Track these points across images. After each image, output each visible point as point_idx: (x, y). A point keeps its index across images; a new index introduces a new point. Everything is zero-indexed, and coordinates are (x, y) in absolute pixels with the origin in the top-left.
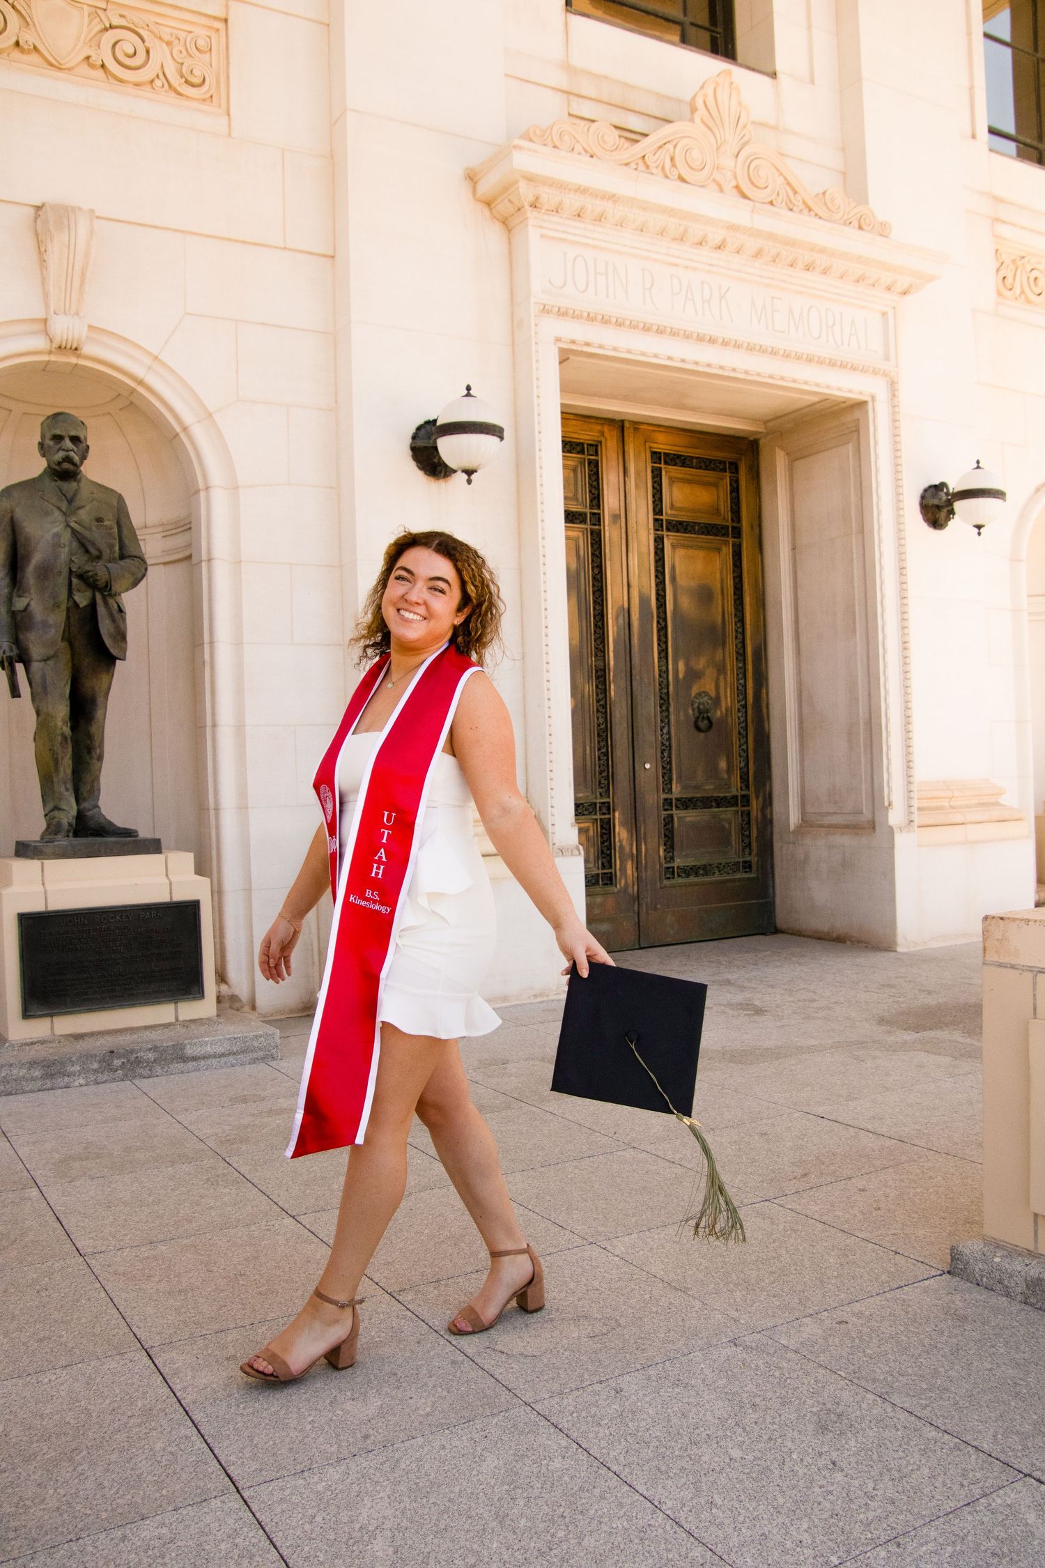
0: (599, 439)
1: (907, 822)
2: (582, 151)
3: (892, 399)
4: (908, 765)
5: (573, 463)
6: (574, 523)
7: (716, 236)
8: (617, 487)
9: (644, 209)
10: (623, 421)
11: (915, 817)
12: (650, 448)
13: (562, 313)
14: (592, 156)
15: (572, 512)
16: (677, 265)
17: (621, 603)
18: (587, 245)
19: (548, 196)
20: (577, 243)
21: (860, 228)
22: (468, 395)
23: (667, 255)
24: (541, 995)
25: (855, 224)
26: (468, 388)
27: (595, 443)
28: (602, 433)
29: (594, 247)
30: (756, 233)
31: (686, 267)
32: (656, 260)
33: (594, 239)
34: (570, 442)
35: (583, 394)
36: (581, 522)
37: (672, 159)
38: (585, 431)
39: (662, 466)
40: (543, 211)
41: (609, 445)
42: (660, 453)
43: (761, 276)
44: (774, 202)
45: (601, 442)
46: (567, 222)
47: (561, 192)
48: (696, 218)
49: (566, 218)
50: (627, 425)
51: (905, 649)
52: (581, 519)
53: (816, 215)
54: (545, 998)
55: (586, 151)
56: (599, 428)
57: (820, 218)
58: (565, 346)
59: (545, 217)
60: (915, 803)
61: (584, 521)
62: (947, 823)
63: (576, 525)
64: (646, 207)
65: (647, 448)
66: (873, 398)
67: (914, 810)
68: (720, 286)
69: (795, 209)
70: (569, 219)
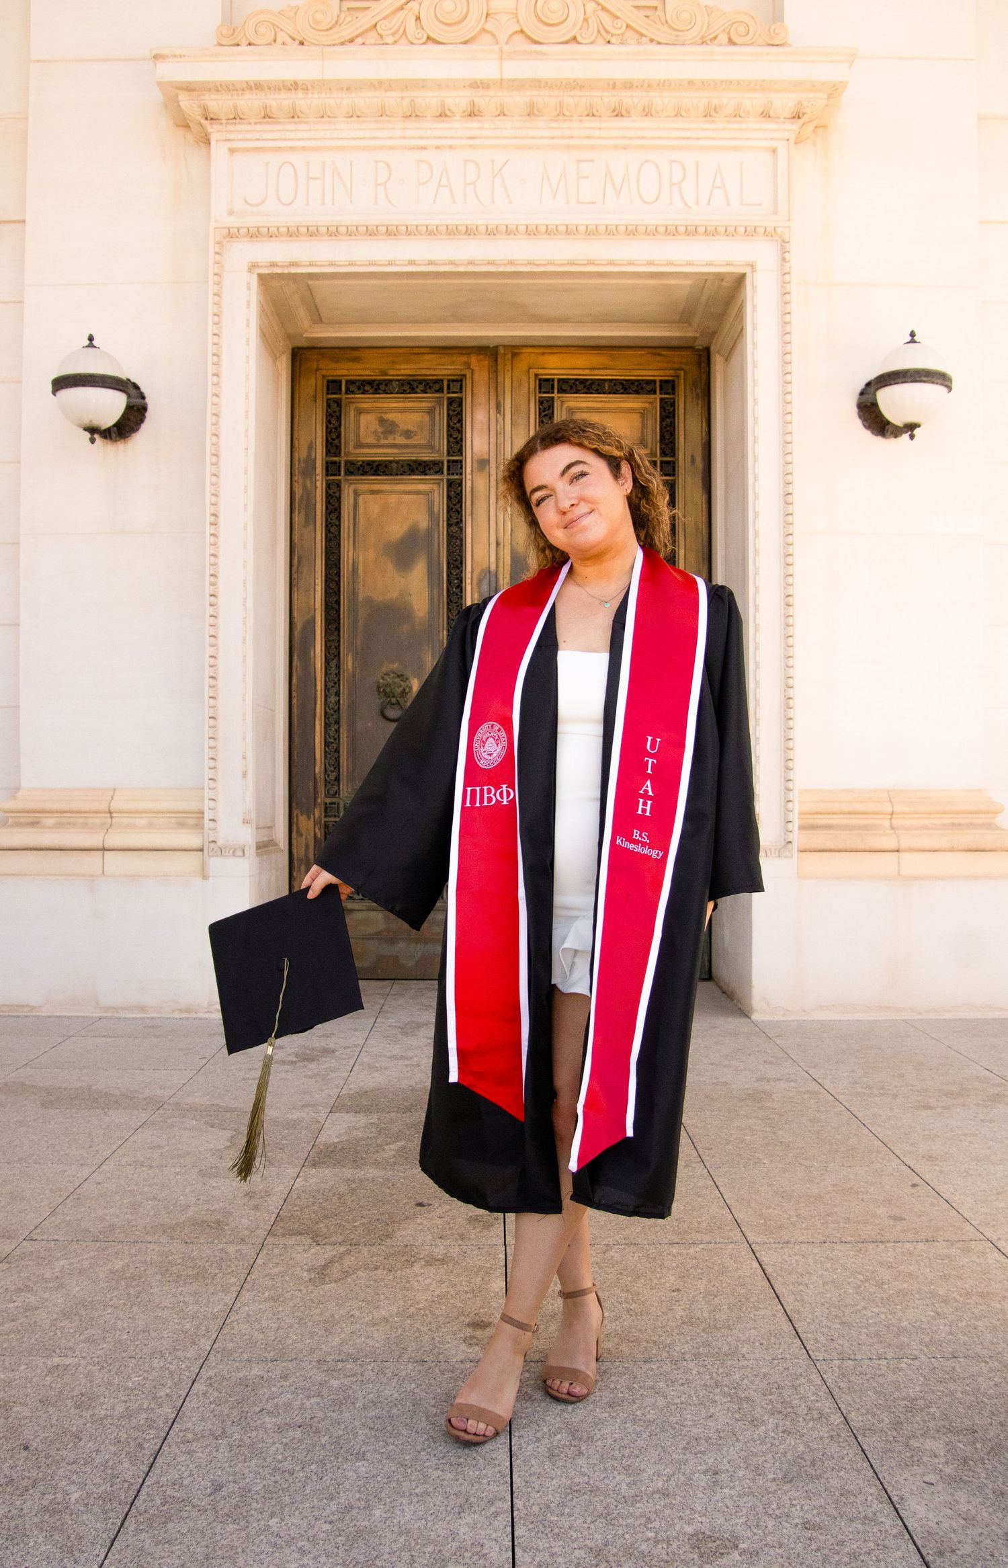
0: (463, 373)
1: (783, 843)
2: (289, 40)
3: (782, 265)
4: (787, 764)
5: (429, 405)
6: (426, 474)
7: (459, 100)
8: (486, 427)
9: (348, 89)
10: (496, 347)
11: (796, 837)
12: (536, 375)
13: (254, 235)
14: (302, 43)
15: (425, 462)
16: (423, 148)
17: (485, 565)
18: (292, 148)
19: (216, 103)
20: (279, 149)
21: (731, 42)
22: (91, 345)
23: (405, 138)
24: (188, 1011)
25: (723, 38)
26: (91, 338)
27: (459, 378)
28: (468, 365)
29: (303, 148)
30: (517, 85)
31: (438, 148)
32: (391, 148)
33: (299, 139)
34: (425, 380)
35: (400, 322)
36: (437, 473)
37: (418, 18)
38: (443, 365)
39: (556, 395)
40: (224, 121)
41: (476, 377)
42: (553, 380)
43: (553, 138)
44: (579, 38)
45: (465, 375)
46: (258, 127)
47: (232, 95)
48: (422, 84)
49: (256, 123)
50: (502, 351)
51: (788, 605)
52: (436, 469)
53: (652, 41)
54: (193, 1015)
55: (294, 39)
56: (464, 359)
57: (659, 43)
58: (266, 271)
59: (231, 128)
60: (795, 817)
61: (440, 471)
62: (863, 847)
63: (427, 477)
64: (348, 87)
65: (532, 376)
66: (752, 266)
67: (794, 826)
68: (493, 161)
69: (613, 40)
70: (259, 123)
